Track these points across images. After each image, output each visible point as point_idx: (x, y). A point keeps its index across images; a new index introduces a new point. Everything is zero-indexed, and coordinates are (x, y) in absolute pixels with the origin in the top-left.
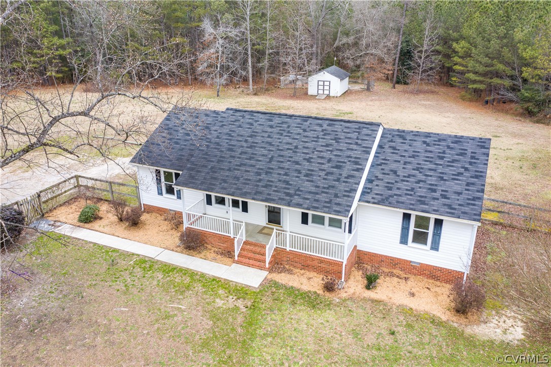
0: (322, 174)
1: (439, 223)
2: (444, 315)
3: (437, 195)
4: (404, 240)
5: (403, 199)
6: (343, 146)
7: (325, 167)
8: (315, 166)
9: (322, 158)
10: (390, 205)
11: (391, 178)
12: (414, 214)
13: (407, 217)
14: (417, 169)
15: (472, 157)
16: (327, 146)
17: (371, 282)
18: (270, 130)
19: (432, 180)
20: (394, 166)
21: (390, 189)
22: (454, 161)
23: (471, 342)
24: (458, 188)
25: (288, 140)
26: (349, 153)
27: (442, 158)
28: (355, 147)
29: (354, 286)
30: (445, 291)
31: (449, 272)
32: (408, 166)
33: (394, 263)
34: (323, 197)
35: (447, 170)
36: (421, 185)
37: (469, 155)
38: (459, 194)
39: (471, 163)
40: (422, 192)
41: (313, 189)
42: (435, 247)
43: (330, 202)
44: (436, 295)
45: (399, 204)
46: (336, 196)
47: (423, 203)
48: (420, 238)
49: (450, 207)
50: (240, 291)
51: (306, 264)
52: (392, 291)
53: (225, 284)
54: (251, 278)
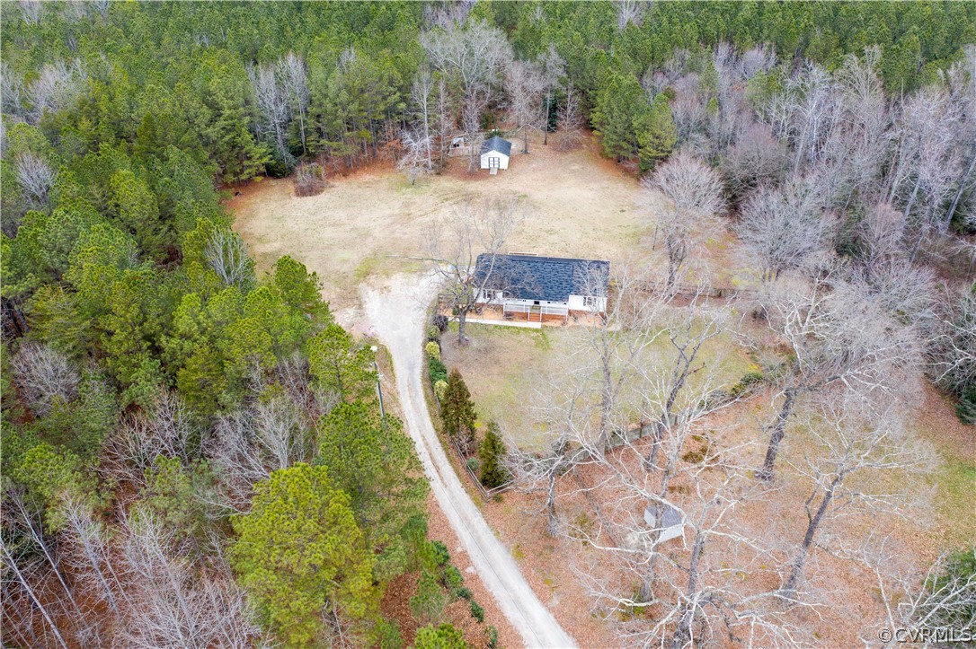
0: (556, 287)
1: (595, 299)
2: (598, 326)
4: (584, 304)
7: (556, 284)
8: (553, 284)
10: (580, 295)
12: (587, 297)
13: (585, 298)
17: (575, 320)
21: (579, 289)
23: (608, 333)
29: (570, 322)
31: (599, 312)
33: (582, 312)
34: (558, 296)
41: (554, 293)
42: (594, 305)
43: (561, 298)
44: (596, 320)
45: (584, 295)
46: (563, 295)
48: (589, 303)
50: (536, 330)
51: (553, 317)
52: (583, 322)
53: (530, 329)
54: (538, 325)
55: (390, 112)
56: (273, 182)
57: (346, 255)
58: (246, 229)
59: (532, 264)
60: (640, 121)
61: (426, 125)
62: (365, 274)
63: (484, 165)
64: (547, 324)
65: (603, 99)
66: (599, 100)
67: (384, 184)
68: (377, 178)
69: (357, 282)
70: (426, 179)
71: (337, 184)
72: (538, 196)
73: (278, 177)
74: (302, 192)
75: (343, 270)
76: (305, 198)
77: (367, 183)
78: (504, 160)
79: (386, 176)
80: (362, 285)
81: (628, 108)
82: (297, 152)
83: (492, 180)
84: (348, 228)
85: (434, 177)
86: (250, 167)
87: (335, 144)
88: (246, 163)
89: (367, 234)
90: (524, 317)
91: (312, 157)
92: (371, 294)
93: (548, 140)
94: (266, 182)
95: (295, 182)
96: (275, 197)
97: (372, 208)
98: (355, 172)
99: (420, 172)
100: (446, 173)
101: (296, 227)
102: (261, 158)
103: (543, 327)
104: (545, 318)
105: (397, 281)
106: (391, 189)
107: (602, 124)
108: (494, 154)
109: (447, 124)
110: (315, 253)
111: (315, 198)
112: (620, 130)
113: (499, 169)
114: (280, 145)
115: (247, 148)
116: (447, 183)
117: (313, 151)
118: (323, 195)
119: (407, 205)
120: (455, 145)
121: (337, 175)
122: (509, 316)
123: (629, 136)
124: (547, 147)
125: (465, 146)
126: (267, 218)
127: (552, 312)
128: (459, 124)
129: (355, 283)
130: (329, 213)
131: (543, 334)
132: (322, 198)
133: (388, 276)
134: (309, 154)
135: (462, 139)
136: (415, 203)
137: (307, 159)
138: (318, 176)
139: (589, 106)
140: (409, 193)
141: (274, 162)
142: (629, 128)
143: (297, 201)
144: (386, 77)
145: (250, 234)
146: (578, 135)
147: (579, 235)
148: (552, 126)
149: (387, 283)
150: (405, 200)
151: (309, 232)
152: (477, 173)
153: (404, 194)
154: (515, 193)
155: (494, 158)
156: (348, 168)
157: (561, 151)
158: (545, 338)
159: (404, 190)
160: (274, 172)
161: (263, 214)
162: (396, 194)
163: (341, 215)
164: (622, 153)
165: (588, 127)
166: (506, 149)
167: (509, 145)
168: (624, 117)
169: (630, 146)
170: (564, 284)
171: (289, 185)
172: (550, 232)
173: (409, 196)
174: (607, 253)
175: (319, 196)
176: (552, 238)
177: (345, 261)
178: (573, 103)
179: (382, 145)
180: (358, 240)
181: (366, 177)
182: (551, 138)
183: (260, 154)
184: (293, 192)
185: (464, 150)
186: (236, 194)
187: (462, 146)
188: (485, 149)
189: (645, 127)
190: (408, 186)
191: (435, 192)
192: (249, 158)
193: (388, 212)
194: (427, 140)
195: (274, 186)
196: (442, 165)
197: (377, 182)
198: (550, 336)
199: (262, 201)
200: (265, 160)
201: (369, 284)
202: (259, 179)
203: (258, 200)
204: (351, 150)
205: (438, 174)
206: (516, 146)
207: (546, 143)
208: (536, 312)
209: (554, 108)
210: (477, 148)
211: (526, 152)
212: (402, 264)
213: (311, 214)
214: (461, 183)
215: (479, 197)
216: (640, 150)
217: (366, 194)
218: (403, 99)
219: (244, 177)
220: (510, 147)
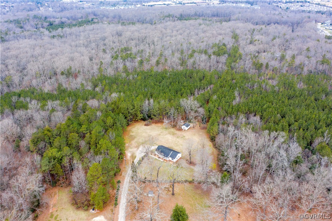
61: (172, 118)
63: (182, 128)
70: (170, 128)
71: (153, 125)
83: (183, 132)
86: (138, 118)
93: (200, 126)
95: (145, 123)
98: (158, 123)
100: (175, 128)
102: (141, 117)
108: (184, 126)
113: (185, 130)
116: (173, 130)
118: (149, 126)
121: (154, 123)
122: (159, 158)
138: (150, 122)
151: (141, 133)
159: (163, 129)
162: (161, 130)
163: (148, 131)
166: (187, 126)
173: (164, 131)
181: (159, 125)
186: (135, 122)
191: (169, 131)
196: (174, 126)
202: (139, 120)
206: (191, 126)
210: (182, 124)
211: (194, 127)
219: (136, 120)
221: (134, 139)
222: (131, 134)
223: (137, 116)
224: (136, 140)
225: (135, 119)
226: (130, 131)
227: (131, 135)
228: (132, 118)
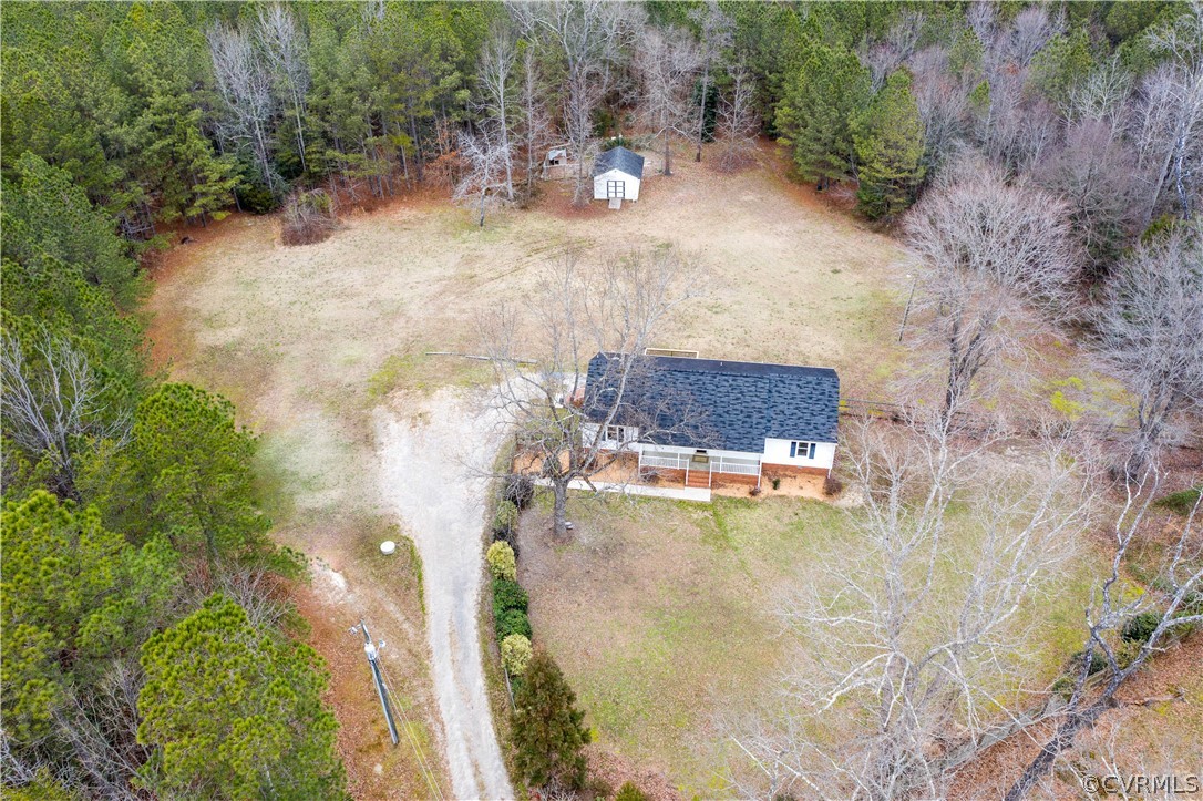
0: (740, 423)
1: (813, 445)
2: (821, 498)
3: (811, 427)
4: (792, 455)
5: (792, 432)
6: (748, 399)
7: (741, 417)
8: (733, 417)
9: (736, 410)
10: (785, 437)
11: (781, 417)
12: (798, 442)
13: (794, 444)
14: (796, 408)
15: (830, 396)
16: (737, 399)
17: (776, 485)
18: (691, 388)
19: (807, 416)
20: (781, 407)
21: (782, 426)
22: (818, 400)
23: (838, 512)
24: (823, 421)
25: (706, 396)
26: (753, 404)
27: (811, 398)
28: (755, 399)
29: (766, 489)
30: (821, 481)
31: (820, 469)
32: (791, 407)
33: (786, 468)
34: (745, 441)
35: (815, 408)
36: (801, 420)
37: (827, 394)
38: (824, 425)
39: (829, 401)
40: (802, 426)
41: (737, 436)
42: (812, 456)
43: (750, 444)
44: (815, 485)
45: (790, 437)
46: (753, 439)
47: (804, 434)
48: (802, 452)
49: (819, 435)
50: (701, 506)
51: (734, 479)
52: (788, 488)
53: (689, 503)
54: (703, 495)
55: (444, 104)
56: (248, 221)
57: (355, 350)
58: (188, 303)
59: (693, 378)
60: (861, 118)
61: (504, 128)
62: (385, 388)
63: (600, 194)
64: (721, 492)
65: (798, 84)
66: (786, 86)
67: (433, 225)
68: (422, 215)
69: (369, 404)
70: (504, 217)
71: (354, 223)
72: (690, 245)
73: (258, 213)
74: (293, 238)
75: (347, 380)
76: (297, 248)
77: (404, 222)
78: (632, 186)
79: (437, 211)
80: (379, 410)
81: (840, 98)
82: (292, 171)
83: (614, 218)
84: (364, 301)
85: (517, 214)
86: (204, 194)
87: (351, 157)
88: (197, 188)
89: (398, 312)
90: (679, 478)
91: (317, 180)
92: (394, 427)
93: (703, 154)
94: (236, 221)
95: (284, 221)
96: (249, 245)
97: (410, 266)
98: (386, 204)
99: (493, 205)
100: (537, 206)
101: (276, 298)
102: (222, 179)
103: (716, 498)
104: (717, 481)
105: (444, 403)
106: (443, 232)
107: (793, 126)
108: (616, 174)
109: (538, 126)
110: (301, 346)
111: (315, 248)
112: (827, 135)
113: (623, 200)
114: (259, 159)
115: (197, 162)
117: (317, 169)
118: (328, 242)
119: (469, 261)
120: (552, 162)
121: (356, 210)
123: (841, 145)
124: (700, 164)
125: (568, 163)
126: (228, 282)
127: (731, 468)
128: (559, 126)
129: (366, 406)
130: (335, 275)
131: (715, 515)
132: (327, 249)
133: (427, 391)
134: (312, 175)
135: (563, 152)
136: (482, 257)
137: (307, 182)
138: (324, 210)
139: (768, 97)
140: (473, 239)
141: (248, 187)
142: (842, 130)
143: (285, 253)
144: (436, 45)
145: (194, 311)
146: (751, 147)
147: (765, 315)
148: (709, 134)
149: (424, 406)
150: (467, 252)
151: (296, 309)
152: (586, 206)
153: (464, 242)
154: (653, 239)
155: (617, 183)
156: (374, 198)
157: (724, 171)
158: (720, 525)
159: (465, 235)
160: (251, 203)
161: (223, 275)
162: (451, 242)
163: (355, 277)
164: (829, 174)
165: (768, 133)
166: (635, 167)
167: (640, 161)
168: (834, 114)
169: (843, 162)
170: (756, 415)
171: (274, 227)
172: (715, 309)
173: (473, 245)
174: (818, 349)
175: (321, 245)
176: (721, 320)
177: (352, 363)
178: (745, 93)
179: (430, 160)
180: (380, 322)
181: (405, 212)
182: (707, 151)
183: (220, 172)
184: (279, 239)
185: (567, 169)
186: (183, 242)
187: (563, 163)
188: (603, 166)
189: (870, 130)
190: (472, 228)
191: (518, 238)
192: (203, 181)
193: (436, 272)
194: (505, 149)
195: (250, 227)
196: (530, 195)
197: (421, 222)
198: (730, 521)
199: (224, 254)
200: (230, 184)
201: (391, 409)
202: (221, 215)
203: (218, 252)
204: (380, 167)
205: (523, 208)
206: (651, 162)
207: (698, 159)
208: (701, 468)
209: (712, 102)
210: (588, 166)
211: (667, 173)
212: (455, 369)
213: (304, 276)
214: (561, 222)
215: (591, 247)
216: (861, 168)
217: (402, 240)
218: (466, 84)
219: (193, 212)
220: (641, 164)
221: (264, 377)
222: (207, 338)
223: (187, 178)
224: (287, 381)
225: (182, 208)
226: (179, 316)
227: (213, 350)
228: (149, 200)
